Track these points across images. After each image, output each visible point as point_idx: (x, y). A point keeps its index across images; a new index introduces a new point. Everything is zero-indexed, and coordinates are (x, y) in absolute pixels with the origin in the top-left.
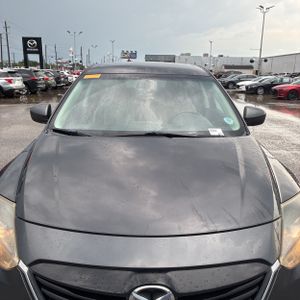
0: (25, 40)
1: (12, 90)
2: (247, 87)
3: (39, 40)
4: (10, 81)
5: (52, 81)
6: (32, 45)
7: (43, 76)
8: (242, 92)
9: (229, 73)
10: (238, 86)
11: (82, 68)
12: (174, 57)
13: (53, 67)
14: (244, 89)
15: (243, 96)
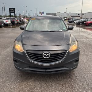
0: (10, 9)
1: (8, 24)
2: (77, 22)
3: (14, 9)
4: (7, 21)
5: (19, 21)
6: (12, 10)
7: (16, 20)
8: (75, 24)
9: (72, 18)
10: (74, 22)
11: (27, 17)
12: (55, 13)
13: (18, 17)
14: (76, 23)
15: (76, 25)
